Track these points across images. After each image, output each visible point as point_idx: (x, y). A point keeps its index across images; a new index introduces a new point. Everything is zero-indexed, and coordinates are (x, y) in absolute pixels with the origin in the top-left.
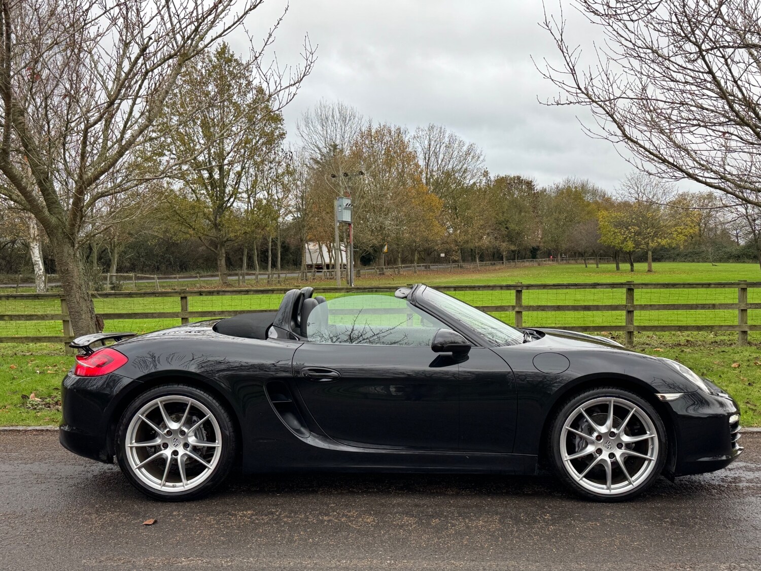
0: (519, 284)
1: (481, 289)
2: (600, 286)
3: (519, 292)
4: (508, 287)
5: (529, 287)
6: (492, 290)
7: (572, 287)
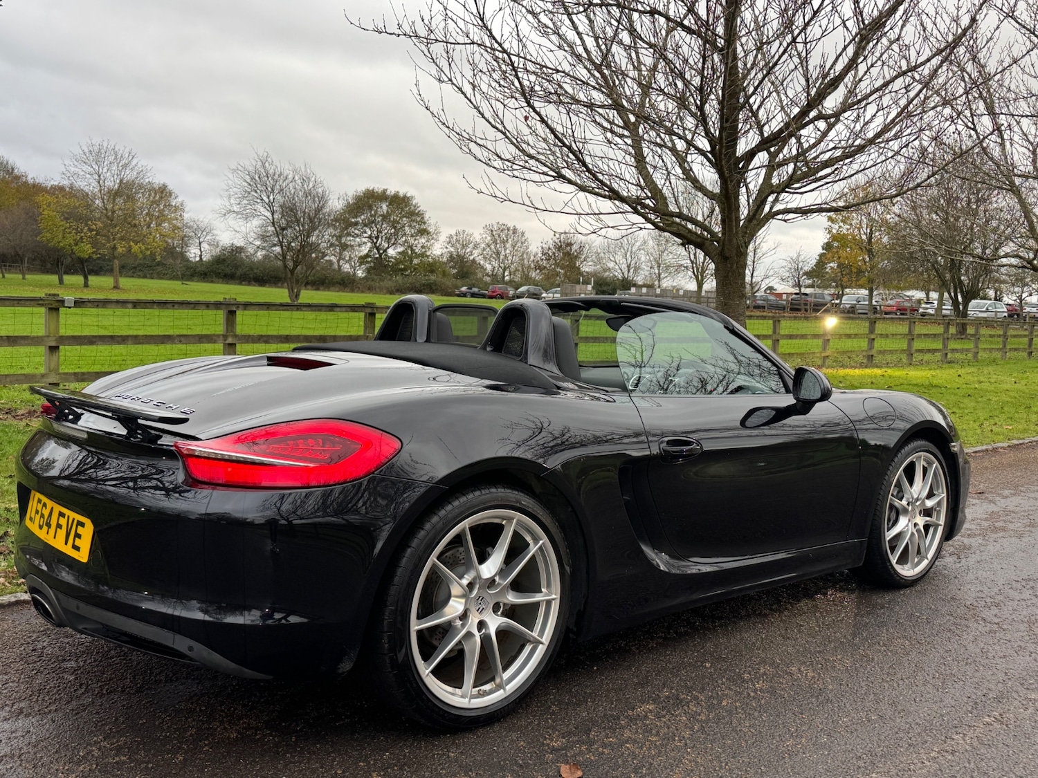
0: (233, 302)
1: (176, 306)
2: (338, 309)
3: (232, 313)
4: (217, 305)
5: (247, 306)
6: (193, 308)
7: (305, 309)
